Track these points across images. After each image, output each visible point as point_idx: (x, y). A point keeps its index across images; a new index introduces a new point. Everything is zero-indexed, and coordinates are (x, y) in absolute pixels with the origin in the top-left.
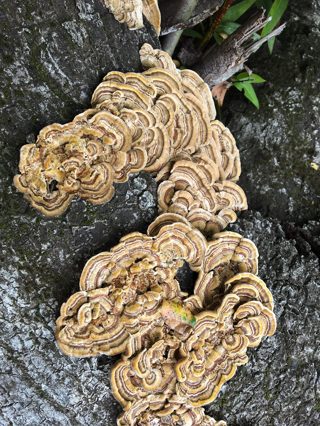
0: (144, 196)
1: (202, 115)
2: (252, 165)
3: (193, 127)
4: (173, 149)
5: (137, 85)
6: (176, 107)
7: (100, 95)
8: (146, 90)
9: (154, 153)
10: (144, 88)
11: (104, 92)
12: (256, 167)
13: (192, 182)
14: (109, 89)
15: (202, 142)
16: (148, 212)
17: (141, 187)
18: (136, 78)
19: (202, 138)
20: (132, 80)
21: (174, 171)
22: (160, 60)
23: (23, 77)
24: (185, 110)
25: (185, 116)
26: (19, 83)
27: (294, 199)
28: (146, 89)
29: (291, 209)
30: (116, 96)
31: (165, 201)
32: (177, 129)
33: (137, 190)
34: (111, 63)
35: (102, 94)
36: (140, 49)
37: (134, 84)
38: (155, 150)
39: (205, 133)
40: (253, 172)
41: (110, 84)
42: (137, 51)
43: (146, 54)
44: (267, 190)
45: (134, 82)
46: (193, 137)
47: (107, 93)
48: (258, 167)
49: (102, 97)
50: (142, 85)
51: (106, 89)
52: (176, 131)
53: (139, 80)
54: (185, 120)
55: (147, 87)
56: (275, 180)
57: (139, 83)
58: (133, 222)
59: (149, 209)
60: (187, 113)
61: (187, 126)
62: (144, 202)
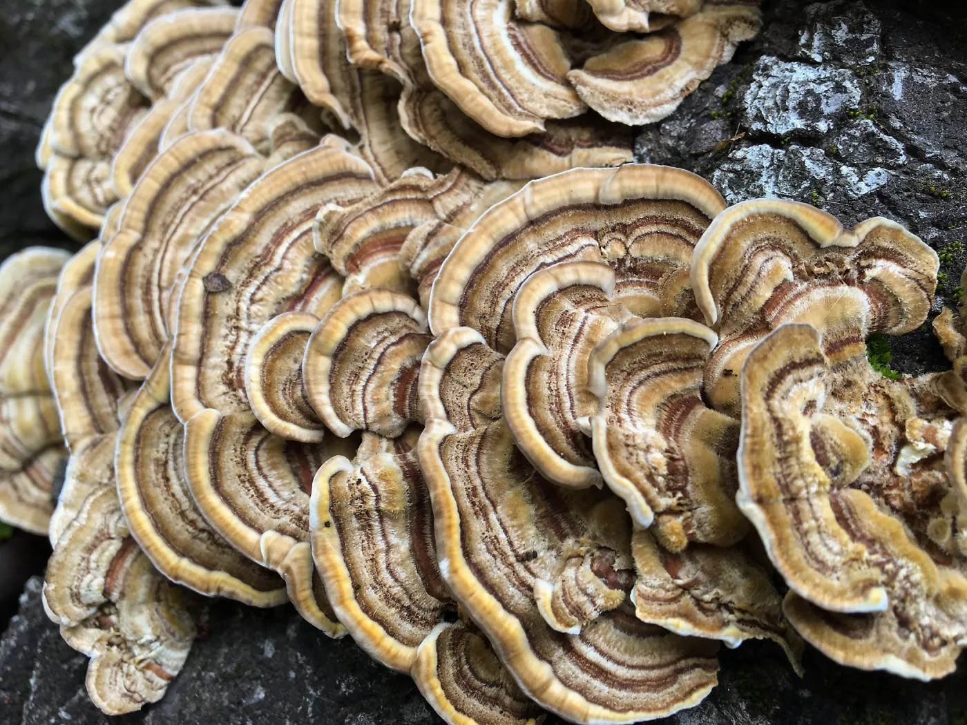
0: (796, 122)
1: (137, 247)
2: (34, 46)
3: (261, 215)
4: (437, 205)
5: (385, 576)
6: (273, 339)
7: (639, 674)
8: (359, 516)
9: (583, 241)
10: (357, 537)
11: (600, 673)
13: (489, 20)
14: (568, 666)
15: (235, 160)
16: (835, 56)
17: (777, 166)
18: (367, 609)
19: (220, 170)
20: (391, 614)
21: (532, 115)
22: (106, 593)
24: (225, 305)
25: (246, 284)
28: (355, 524)
30: (578, 611)
31: (673, 52)
32: (340, 266)
33: (808, 164)
35: (622, 672)
36: (147, 707)
37: (396, 590)
38: (570, 249)
39: (191, 180)
41: (545, 686)
42: (168, 710)
43: (145, 666)
45: (389, 598)
46: (299, 179)
47: (591, 655)
49: (637, 660)
50: (358, 555)
51: (583, 678)
52: (354, 261)
53: (357, 587)
54: (268, 270)
55: (341, 530)
57: (366, 576)
58: (929, 78)
59: (818, 59)
60: (226, 286)
61: (278, 239)
62: (818, 99)
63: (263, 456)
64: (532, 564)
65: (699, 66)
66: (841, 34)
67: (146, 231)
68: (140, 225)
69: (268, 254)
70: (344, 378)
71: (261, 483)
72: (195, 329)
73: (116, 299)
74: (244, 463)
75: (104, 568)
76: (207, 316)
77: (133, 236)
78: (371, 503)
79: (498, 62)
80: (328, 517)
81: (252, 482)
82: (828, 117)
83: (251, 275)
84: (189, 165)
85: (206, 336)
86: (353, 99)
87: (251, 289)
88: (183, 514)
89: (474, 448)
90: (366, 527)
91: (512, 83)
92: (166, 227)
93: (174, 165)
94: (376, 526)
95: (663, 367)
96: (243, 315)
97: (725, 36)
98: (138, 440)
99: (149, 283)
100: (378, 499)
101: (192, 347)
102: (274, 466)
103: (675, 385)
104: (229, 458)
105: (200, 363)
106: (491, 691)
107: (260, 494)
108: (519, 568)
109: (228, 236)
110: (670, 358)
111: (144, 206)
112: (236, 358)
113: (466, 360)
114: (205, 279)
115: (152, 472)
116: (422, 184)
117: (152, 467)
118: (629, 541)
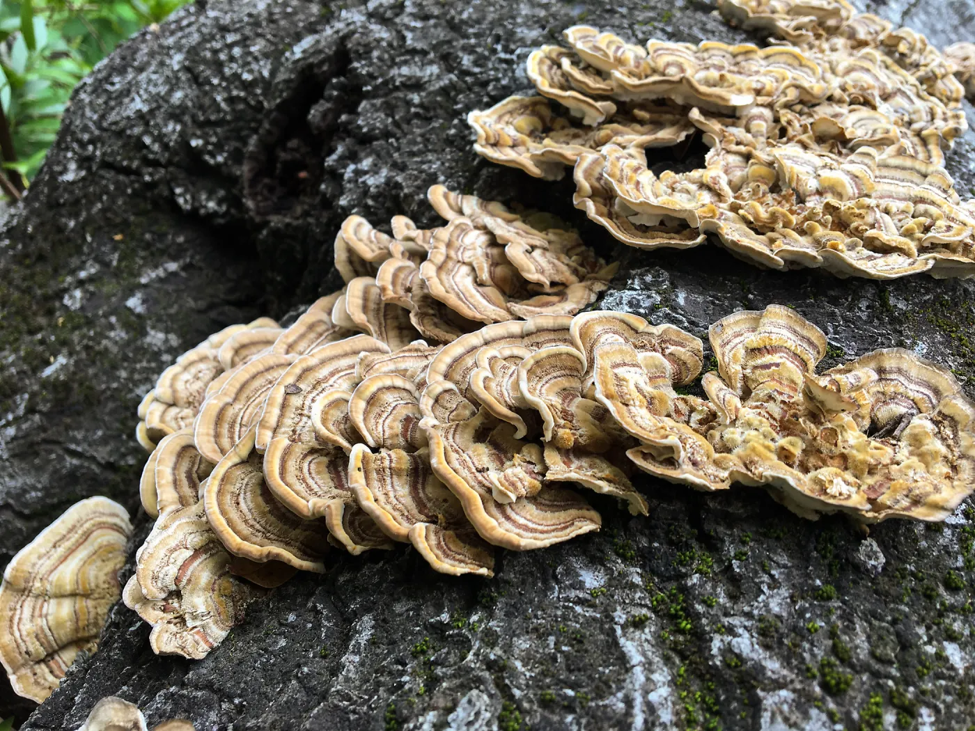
1: (229, 404)
3: (323, 362)
5: (393, 500)
8: (378, 472)
12: (109, 393)
16: (646, 287)
22: (177, 580)
23: (786, 720)
24: (296, 401)
25: (309, 392)
26: (814, 712)
27: (139, 275)
29: (173, 266)
31: (564, 300)
34: (372, 642)
37: (400, 506)
39: (269, 376)
40: (131, 391)
43: (196, 632)
44: (161, 336)
47: (522, 521)
48: (108, 388)
49: (550, 523)
53: (376, 499)
54: (325, 386)
55: (367, 476)
56: (119, 334)
59: (638, 288)
60: (298, 391)
61: (332, 374)
62: (638, 301)
63: (313, 466)
64: (485, 475)
65: (578, 303)
66: (649, 278)
67: (236, 399)
68: (233, 395)
69: (326, 379)
70: (372, 416)
71: (310, 481)
72: (276, 411)
73: (212, 426)
74: (301, 469)
75: (180, 563)
76: (284, 406)
77: (229, 399)
78: (387, 463)
79: (467, 295)
80: (360, 465)
81: (304, 480)
82: (645, 308)
83: (314, 388)
84: (269, 369)
85: (282, 415)
86: (380, 328)
87: (314, 394)
88: (246, 521)
89: (452, 431)
90: (382, 480)
91: (475, 303)
92: (248, 398)
93: (261, 368)
94: (388, 480)
95: (558, 373)
96: (306, 407)
97: (591, 290)
98: (222, 480)
99: (234, 422)
100: (391, 461)
101: (273, 421)
102: (318, 473)
103: (565, 382)
104: (292, 465)
105: (275, 431)
106: (458, 557)
107: (308, 486)
108: (478, 474)
109: (304, 365)
110: (561, 368)
111: (238, 386)
112: (298, 429)
113: (447, 396)
114: (286, 387)
115: (228, 499)
116: (422, 348)
117: (229, 497)
118: (542, 453)
